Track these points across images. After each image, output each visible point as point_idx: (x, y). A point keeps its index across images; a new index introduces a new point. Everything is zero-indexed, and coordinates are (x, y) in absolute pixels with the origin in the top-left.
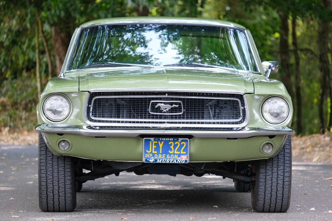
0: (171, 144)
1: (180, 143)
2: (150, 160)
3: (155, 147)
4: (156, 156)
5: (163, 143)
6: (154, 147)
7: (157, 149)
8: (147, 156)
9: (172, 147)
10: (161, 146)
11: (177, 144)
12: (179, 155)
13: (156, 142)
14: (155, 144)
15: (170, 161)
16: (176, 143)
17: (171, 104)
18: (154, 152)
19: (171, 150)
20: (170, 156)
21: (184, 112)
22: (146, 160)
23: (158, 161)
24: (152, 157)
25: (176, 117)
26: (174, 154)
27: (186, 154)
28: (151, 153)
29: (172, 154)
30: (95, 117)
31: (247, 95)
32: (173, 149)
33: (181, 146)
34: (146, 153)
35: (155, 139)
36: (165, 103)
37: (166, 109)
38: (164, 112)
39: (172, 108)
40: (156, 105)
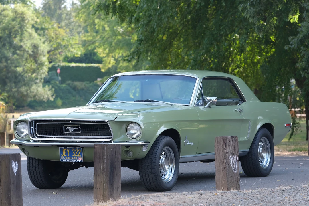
0: (73, 151)
1: (78, 150)
2: (63, 160)
4: (66, 158)
5: (69, 150)
6: (65, 152)
7: (66, 154)
8: (62, 158)
9: (74, 152)
10: (68, 152)
12: (78, 157)
13: (66, 150)
14: (65, 151)
15: (73, 161)
16: (76, 150)
17: (74, 127)
18: (65, 155)
19: (74, 155)
20: (73, 158)
21: (81, 132)
22: (61, 160)
23: (68, 161)
25: (78, 135)
26: (75, 156)
27: (81, 156)
28: (64, 156)
29: (74, 156)
30: (39, 135)
31: (109, 122)
32: (74, 153)
33: (79, 152)
34: (61, 156)
35: (65, 148)
36: (71, 127)
37: (72, 130)
38: (71, 132)
39: (75, 129)
40: (66, 128)
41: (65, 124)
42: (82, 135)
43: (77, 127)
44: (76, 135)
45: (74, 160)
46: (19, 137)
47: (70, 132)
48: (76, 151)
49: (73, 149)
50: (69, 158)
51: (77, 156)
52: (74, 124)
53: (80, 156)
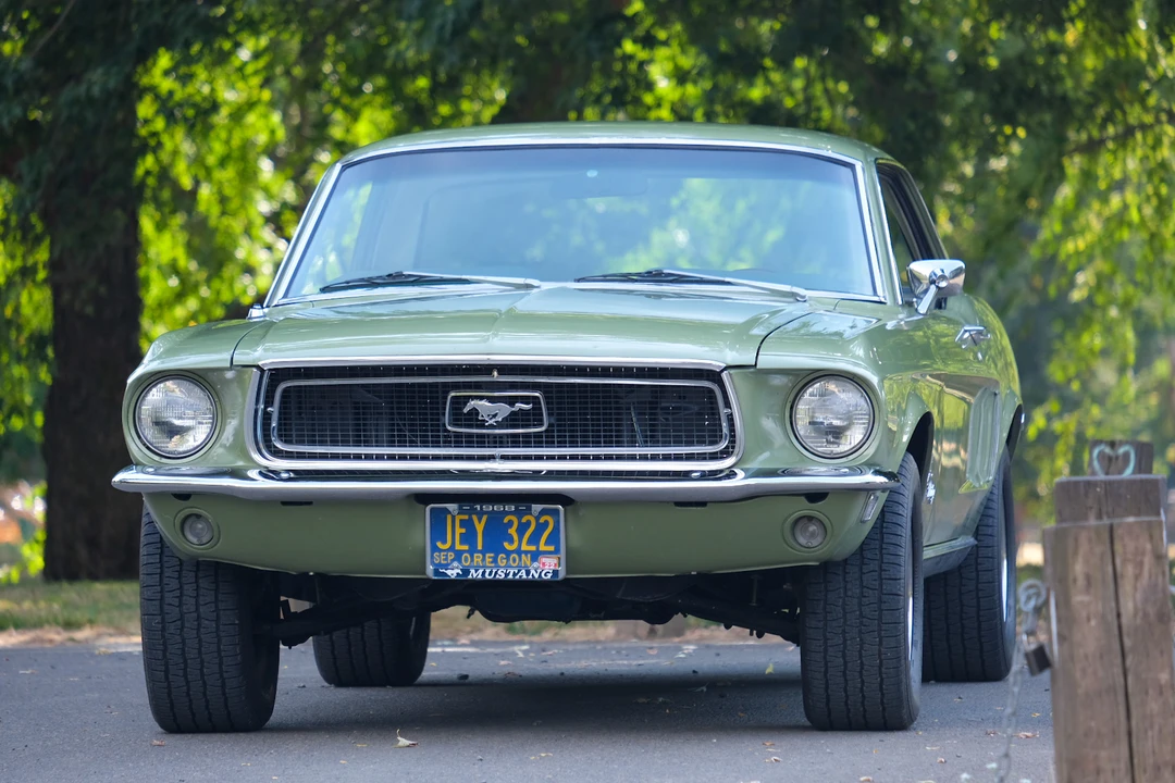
0: (510, 523)
1: (537, 518)
3: (463, 531)
4: (466, 560)
5: (485, 518)
6: (459, 531)
7: (469, 537)
8: (440, 558)
9: (512, 531)
10: (480, 528)
11: (528, 523)
12: (535, 556)
13: (466, 517)
14: (463, 524)
15: (507, 575)
16: (524, 520)
17: (511, 401)
18: (458, 547)
19: (511, 541)
20: (508, 558)
21: (550, 425)
22: (436, 572)
23: (474, 575)
24: (453, 561)
25: (527, 441)
26: (519, 552)
27: (557, 551)
28: (452, 549)
29: (513, 552)
30: (287, 442)
31: (732, 371)
32: (516, 537)
33: (541, 528)
34: (435, 549)
35: (460, 508)
36: (492, 400)
37: (495, 416)
38: (491, 427)
39: (513, 413)
40: (465, 404)
41: (456, 386)
42: (550, 444)
43: (525, 400)
44: (515, 441)
45: (512, 571)
46: (157, 458)
47: (483, 427)
49: (510, 513)
50: (484, 559)
51: (533, 548)
52: (513, 386)
53: (552, 548)
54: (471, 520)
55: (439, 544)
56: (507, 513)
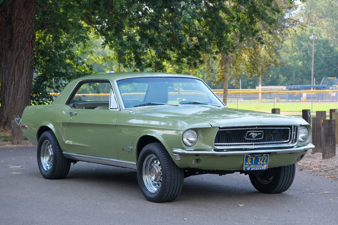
0: (259, 158)
1: (264, 157)
2: (248, 169)
4: (251, 166)
5: (255, 157)
6: (250, 160)
7: (251, 162)
8: (246, 166)
9: (259, 160)
10: (254, 159)
12: (263, 165)
13: (251, 157)
14: (251, 159)
17: (258, 133)
18: (250, 164)
19: (259, 162)
20: (258, 166)
22: (245, 169)
23: (252, 169)
24: (248, 166)
25: (260, 141)
26: (260, 164)
27: (267, 164)
28: (248, 164)
33: (264, 159)
34: (246, 164)
35: (251, 156)
36: (254, 133)
37: (255, 136)
38: (254, 138)
39: (258, 135)
40: (250, 134)
41: (248, 130)
45: (259, 168)
47: (253, 138)
48: (262, 158)
49: (260, 156)
50: (254, 166)
51: (263, 163)
52: (259, 130)
53: (266, 163)
54: (252, 158)
55: (246, 163)
56: (259, 156)
